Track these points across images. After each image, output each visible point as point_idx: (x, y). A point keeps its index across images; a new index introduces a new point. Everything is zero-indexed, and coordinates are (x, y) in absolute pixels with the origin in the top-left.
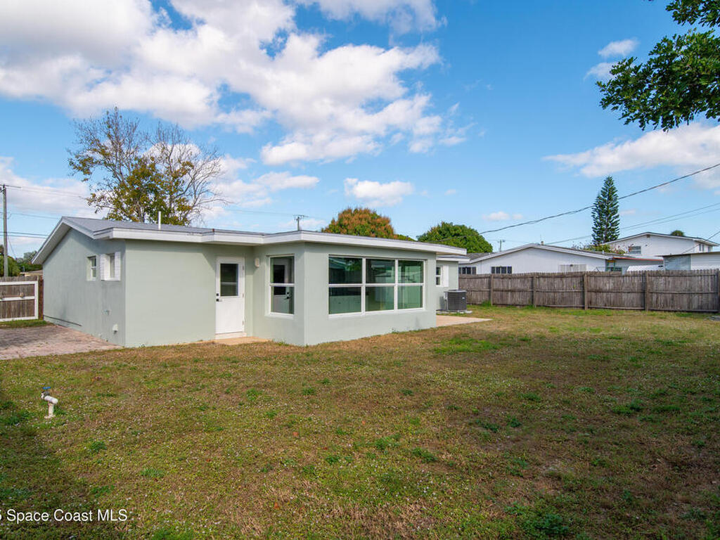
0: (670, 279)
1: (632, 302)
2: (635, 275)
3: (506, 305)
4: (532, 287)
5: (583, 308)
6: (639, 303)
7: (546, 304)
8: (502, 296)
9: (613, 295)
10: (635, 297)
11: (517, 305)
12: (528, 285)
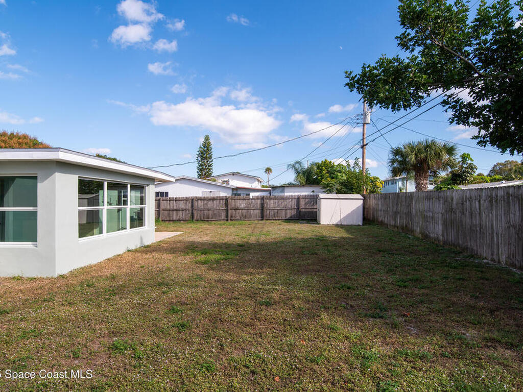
0: (276, 200)
1: (256, 215)
2: (257, 198)
3: (173, 221)
4: (192, 207)
5: (227, 220)
6: (260, 215)
7: (203, 219)
8: (169, 214)
9: (245, 211)
10: (258, 212)
11: (181, 221)
12: (190, 205)
